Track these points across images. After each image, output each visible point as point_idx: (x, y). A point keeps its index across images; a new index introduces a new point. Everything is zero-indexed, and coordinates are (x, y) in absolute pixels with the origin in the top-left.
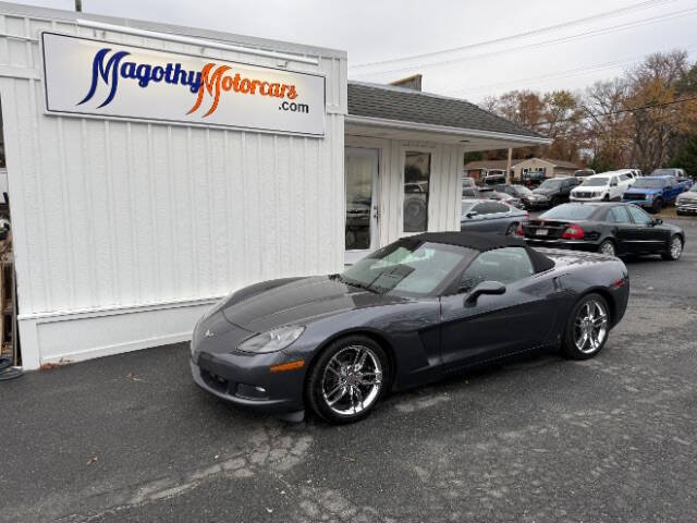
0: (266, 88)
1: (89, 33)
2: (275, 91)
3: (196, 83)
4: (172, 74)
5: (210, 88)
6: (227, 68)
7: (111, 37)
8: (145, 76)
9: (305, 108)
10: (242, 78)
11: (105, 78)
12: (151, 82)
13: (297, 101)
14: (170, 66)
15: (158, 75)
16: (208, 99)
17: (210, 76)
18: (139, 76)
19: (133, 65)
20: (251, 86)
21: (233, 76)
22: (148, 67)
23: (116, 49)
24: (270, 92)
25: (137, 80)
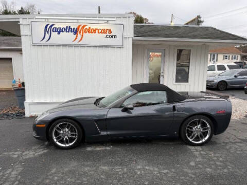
0: (100, 31)
1: (44, 20)
2: (104, 31)
3: (75, 32)
4: (68, 29)
5: (80, 32)
6: (85, 25)
7: (50, 20)
8: (59, 31)
9: (115, 36)
10: (91, 28)
11: (48, 32)
12: (61, 33)
13: (112, 34)
14: (67, 27)
15: (63, 30)
16: (79, 36)
17: (80, 29)
18: (57, 31)
19: (56, 28)
20: (94, 31)
21: (88, 28)
22: (60, 28)
23: (51, 24)
24: (101, 32)
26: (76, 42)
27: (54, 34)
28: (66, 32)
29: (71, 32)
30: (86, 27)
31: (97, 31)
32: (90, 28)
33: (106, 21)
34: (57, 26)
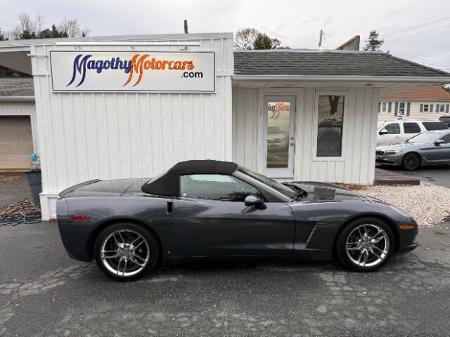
0: (172, 66)
1: (72, 49)
2: (178, 66)
3: (128, 68)
4: (115, 64)
5: (136, 70)
6: (147, 56)
7: (83, 49)
8: (100, 67)
9: (201, 74)
10: (156, 60)
11: (80, 70)
12: (103, 70)
13: (194, 71)
14: (113, 60)
15: (107, 65)
16: (136, 75)
17: (137, 62)
18: (97, 67)
19: (93, 62)
20: (162, 65)
21: (151, 61)
22: (101, 62)
23: (85, 54)
24: (175, 67)
25: (96, 70)
26: (129, 87)
27: (91, 73)
28: (112, 68)
29: (121, 68)
30: (147, 59)
31: (167, 66)
32: (154, 60)
33: (184, 48)
34: (95, 58)
